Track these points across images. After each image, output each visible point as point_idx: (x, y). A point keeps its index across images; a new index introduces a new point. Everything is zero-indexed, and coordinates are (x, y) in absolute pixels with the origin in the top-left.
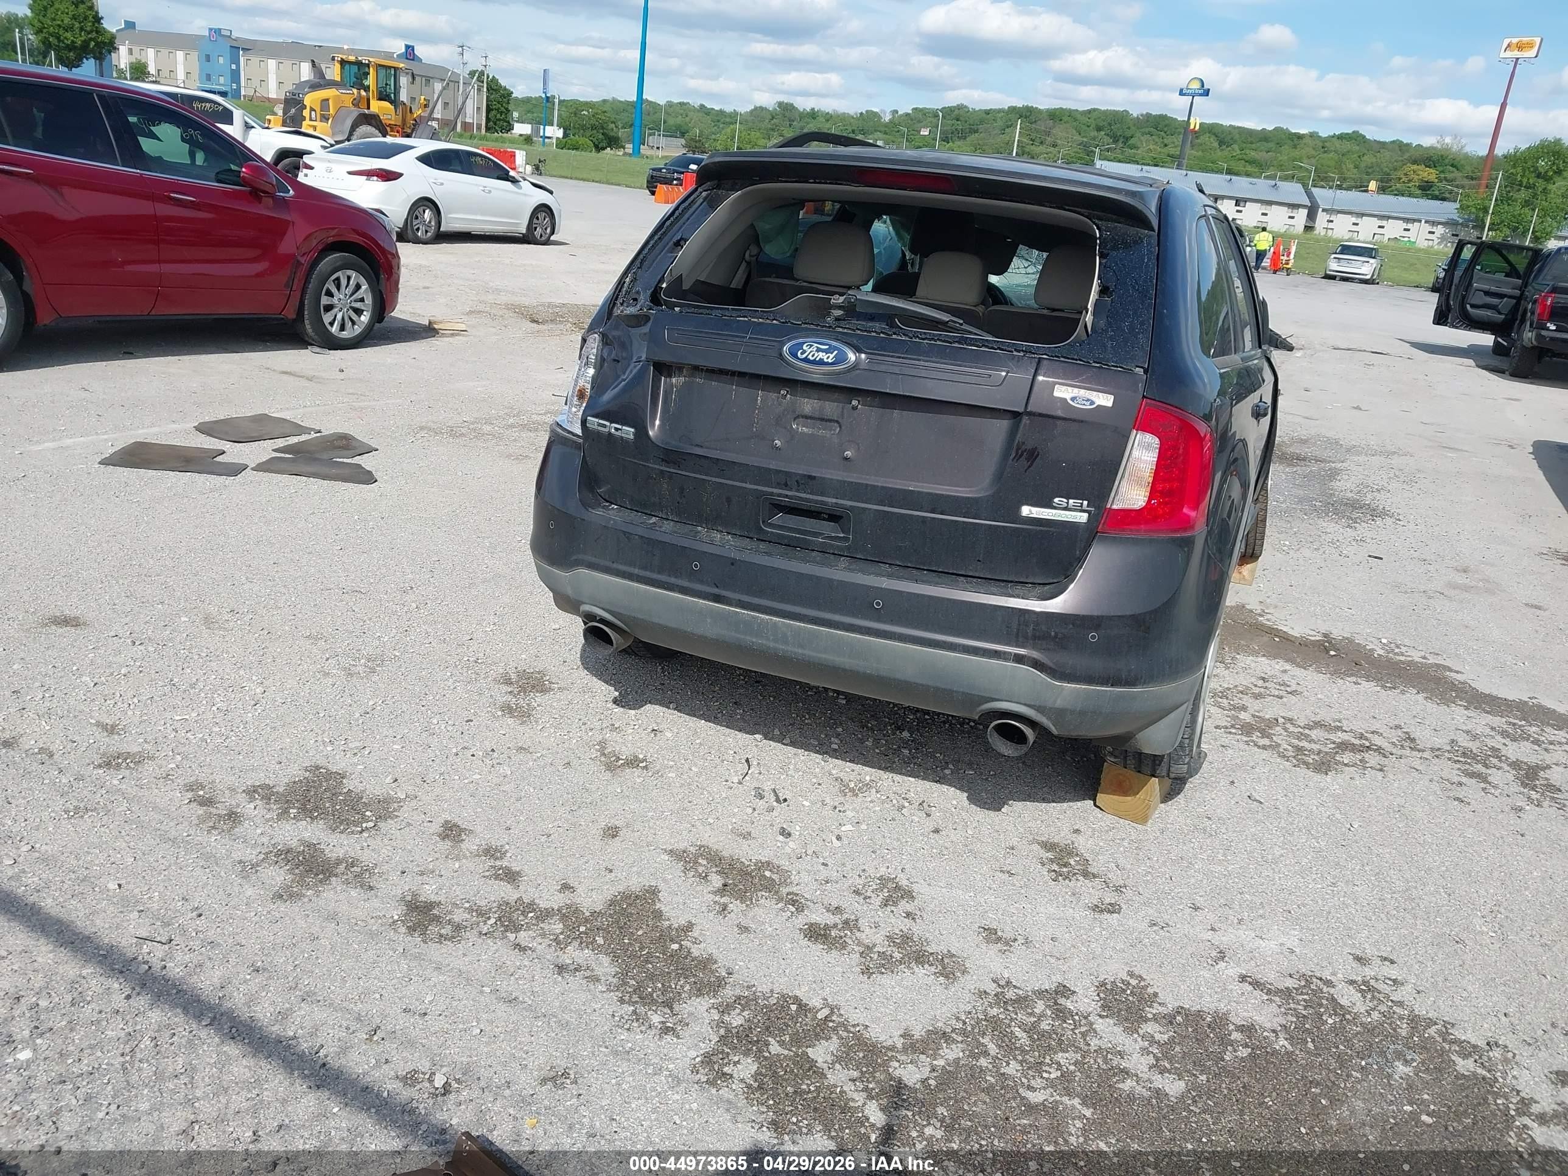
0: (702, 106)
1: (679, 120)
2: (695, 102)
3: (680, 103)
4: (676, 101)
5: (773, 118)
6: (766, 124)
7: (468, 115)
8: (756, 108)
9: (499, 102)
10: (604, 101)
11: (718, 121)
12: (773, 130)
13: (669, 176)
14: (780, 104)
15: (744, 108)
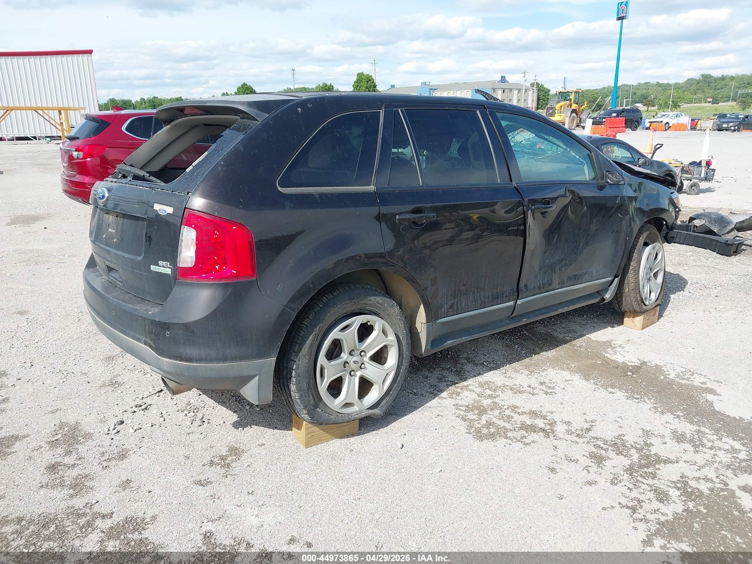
0: (658, 83)
1: (644, 92)
2: (654, 81)
3: (645, 83)
4: (643, 83)
5: (698, 83)
6: (694, 87)
7: (529, 104)
8: (688, 80)
9: (544, 96)
10: (604, 88)
11: (666, 89)
12: (698, 89)
13: (600, 120)
14: (703, 76)
15: (681, 81)
